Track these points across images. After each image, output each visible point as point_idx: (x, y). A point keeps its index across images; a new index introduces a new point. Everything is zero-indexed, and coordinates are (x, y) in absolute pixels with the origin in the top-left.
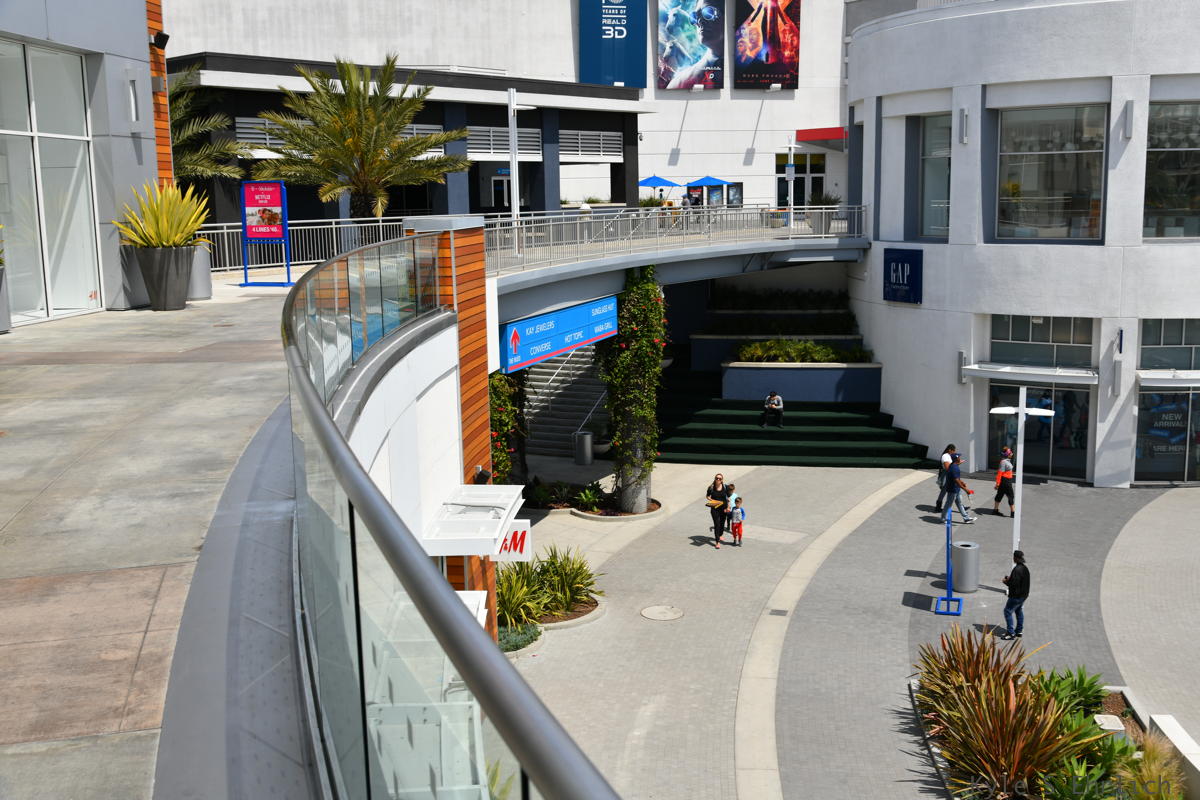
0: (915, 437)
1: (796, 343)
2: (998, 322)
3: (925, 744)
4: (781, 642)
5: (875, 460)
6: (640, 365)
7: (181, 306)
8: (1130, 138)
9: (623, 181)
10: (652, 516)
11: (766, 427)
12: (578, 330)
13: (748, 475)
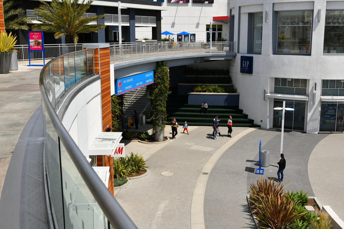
0: (250, 117)
1: (212, 86)
2: (277, 80)
3: (251, 215)
4: (206, 183)
5: (237, 124)
6: (161, 93)
7: (7, 72)
8: (320, 21)
9: (156, 33)
10: (165, 142)
11: (202, 114)
12: (140, 81)
13: (196, 129)
